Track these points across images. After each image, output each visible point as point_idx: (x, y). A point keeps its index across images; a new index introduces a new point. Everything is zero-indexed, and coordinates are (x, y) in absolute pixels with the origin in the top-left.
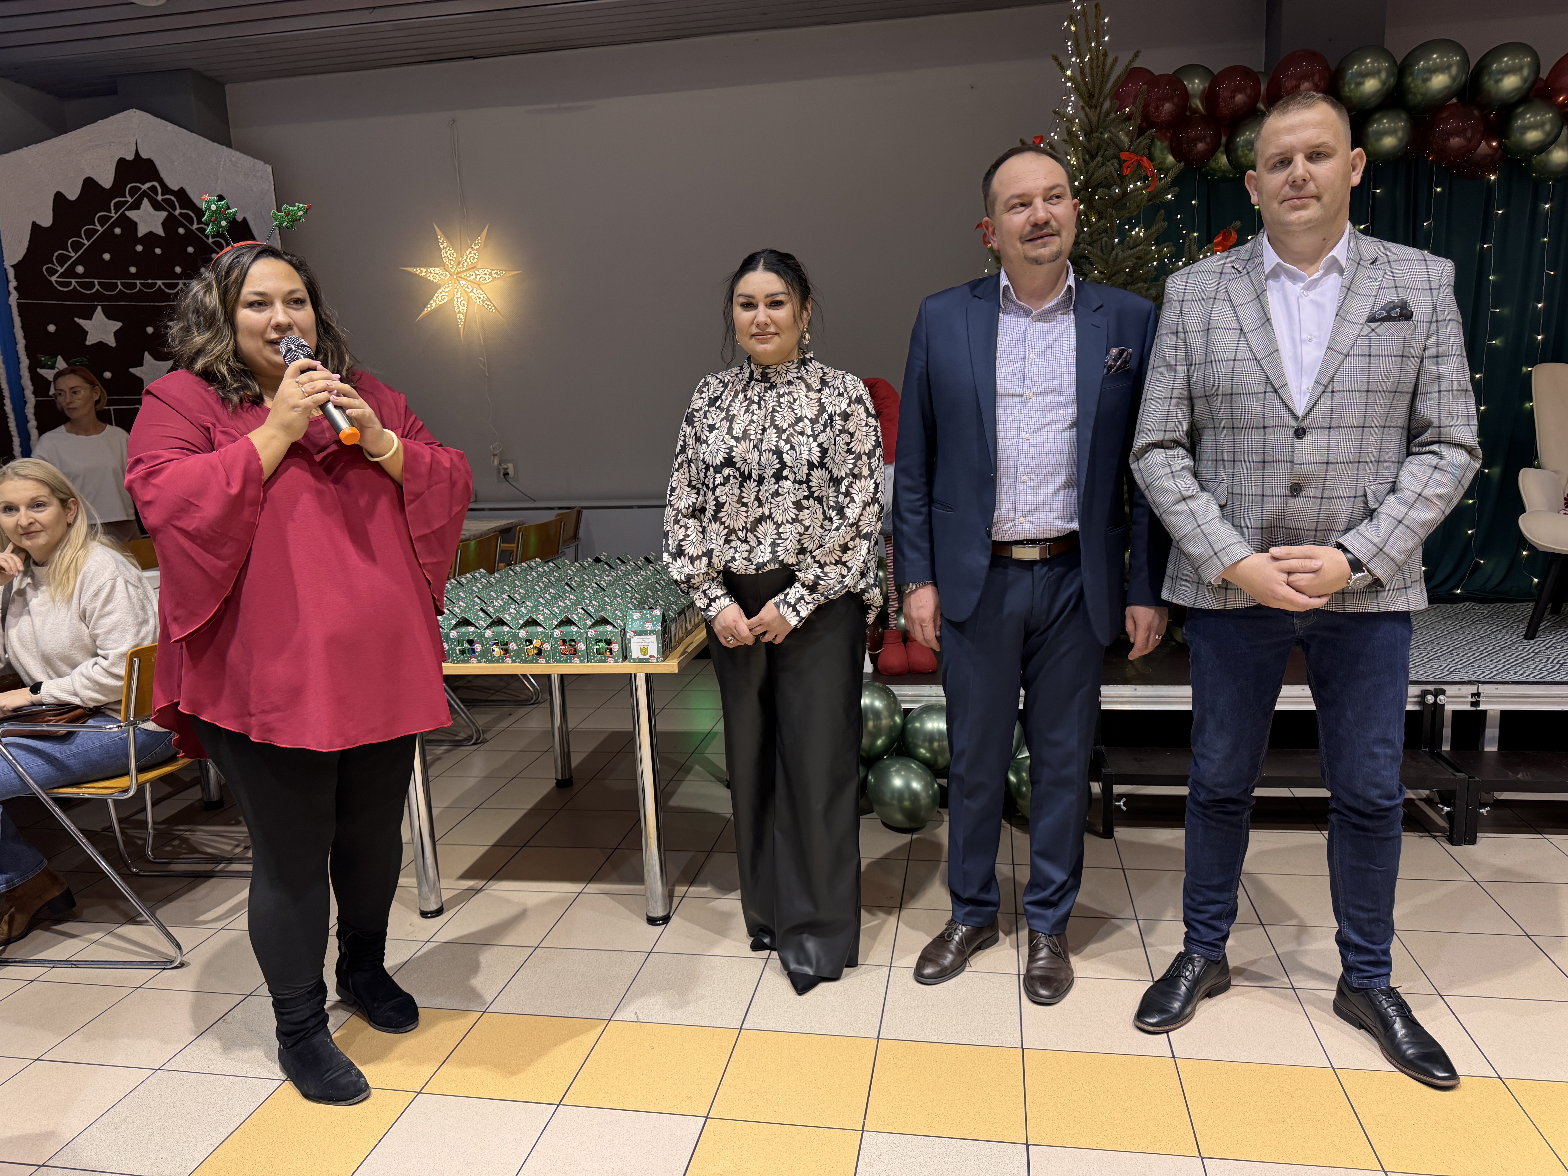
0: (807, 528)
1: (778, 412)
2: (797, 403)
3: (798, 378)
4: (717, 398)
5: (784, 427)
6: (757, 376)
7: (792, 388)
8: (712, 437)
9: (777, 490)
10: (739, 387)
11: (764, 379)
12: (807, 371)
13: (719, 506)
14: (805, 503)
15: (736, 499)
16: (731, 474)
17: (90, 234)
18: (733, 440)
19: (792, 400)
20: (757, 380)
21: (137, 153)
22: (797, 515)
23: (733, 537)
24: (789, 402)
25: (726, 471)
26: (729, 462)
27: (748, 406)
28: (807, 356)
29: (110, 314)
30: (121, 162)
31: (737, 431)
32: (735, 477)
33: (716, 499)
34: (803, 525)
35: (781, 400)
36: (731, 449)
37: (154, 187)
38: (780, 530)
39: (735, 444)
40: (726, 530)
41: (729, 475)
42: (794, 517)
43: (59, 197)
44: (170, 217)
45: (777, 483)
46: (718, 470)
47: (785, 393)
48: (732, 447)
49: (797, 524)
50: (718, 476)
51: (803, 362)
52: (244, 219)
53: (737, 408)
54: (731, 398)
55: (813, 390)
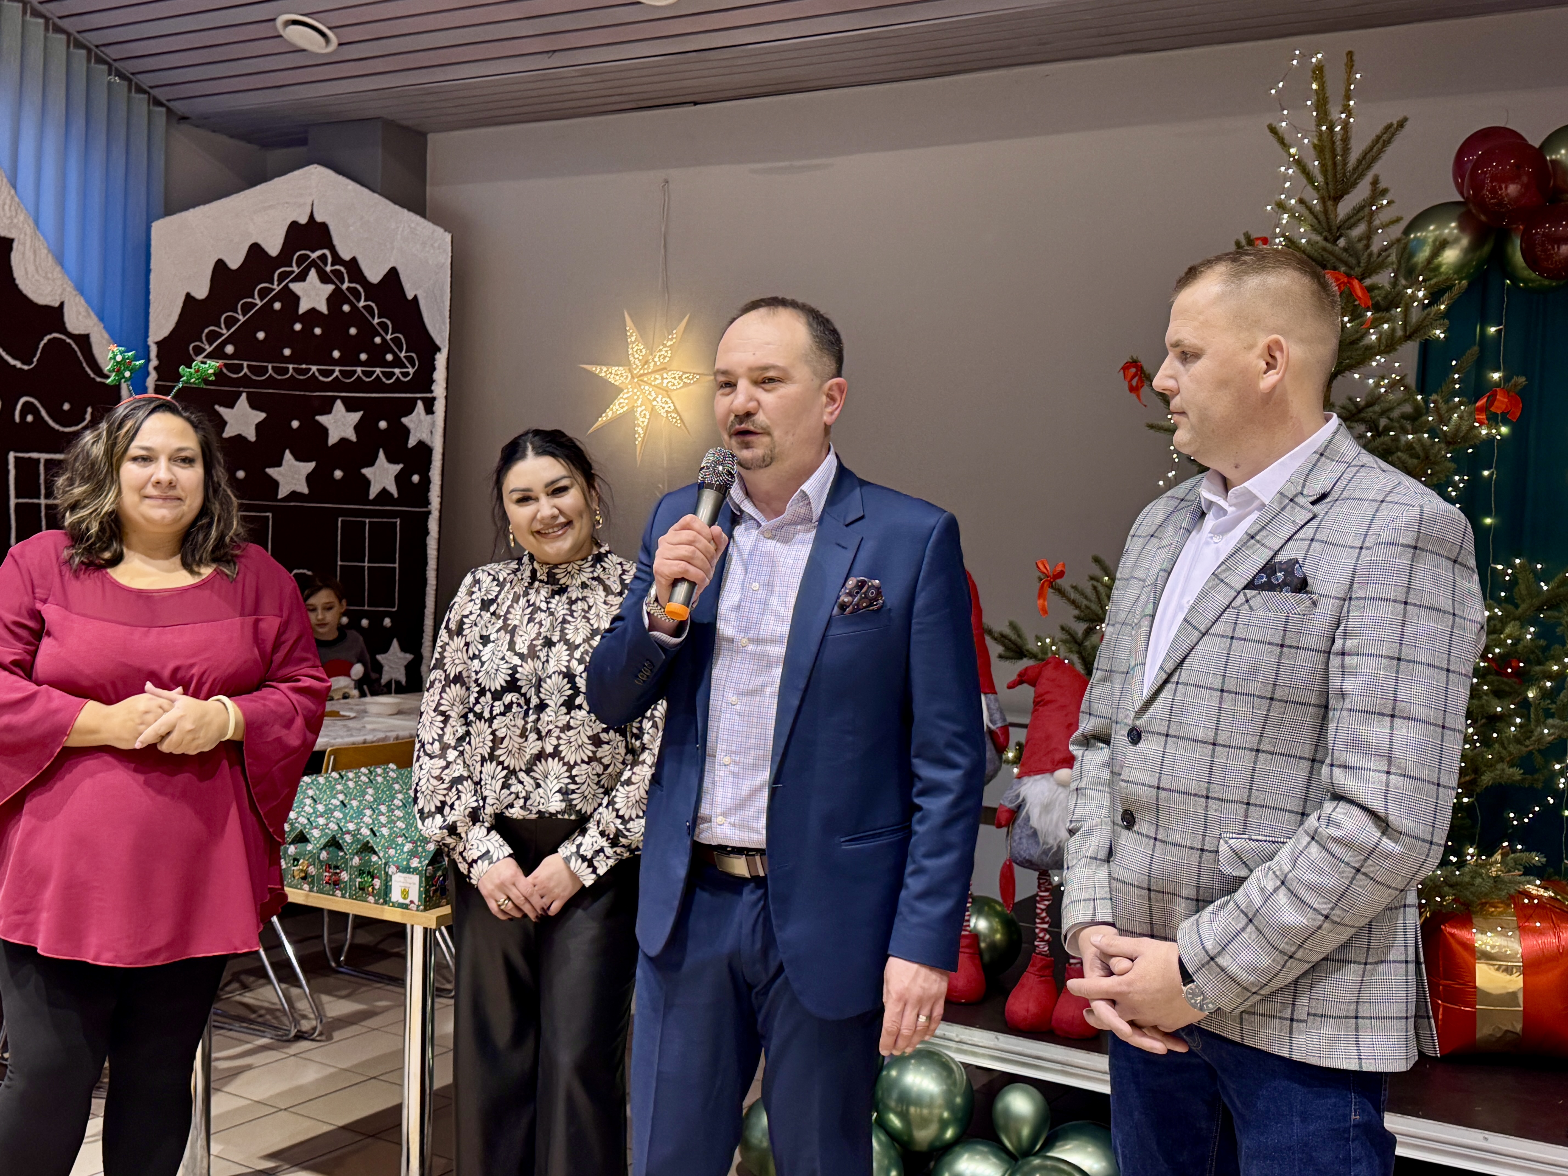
0: (606, 767)
1: (569, 622)
2: (593, 611)
3: (593, 579)
4: (492, 601)
5: (577, 643)
6: (542, 575)
7: (587, 593)
8: (487, 652)
9: (568, 722)
10: (520, 589)
11: (551, 580)
12: (604, 569)
13: (497, 741)
14: (604, 736)
15: (518, 732)
16: (515, 700)
17: (247, 308)
18: (516, 658)
19: (586, 608)
20: (541, 581)
21: (312, 216)
22: (594, 753)
23: (513, 781)
24: (583, 610)
25: (508, 698)
26: (512, 685)
27: (532, 613)
28: (603, 550)
29: (254, 404)
30: (294, 225)
31: (522, 646)
32: (519, 705)
33: (493, 733)
34: (602, 763)
35: (574, 607)
36: (514, 669)
37: (324, 255)
38: (574, 772)
39: (519, 662)
40: (505, 772)
41: (512, 703)
42: (590, 754)
43: (220, 265)
44: (337, 291)
45: (568, 713)
46: (497, 696)
47: (578, 599)
48: (516, 666)
49: (594, 764)
50: (497, 703)
51: (599, 559)
52: (416, 297)
53: (518, 617)
54: (508, 603)
55: (613, 593)
